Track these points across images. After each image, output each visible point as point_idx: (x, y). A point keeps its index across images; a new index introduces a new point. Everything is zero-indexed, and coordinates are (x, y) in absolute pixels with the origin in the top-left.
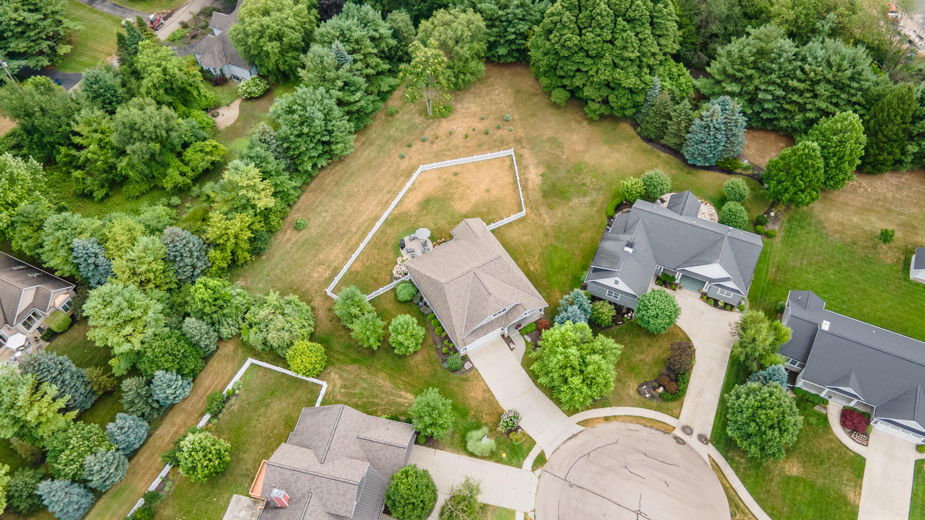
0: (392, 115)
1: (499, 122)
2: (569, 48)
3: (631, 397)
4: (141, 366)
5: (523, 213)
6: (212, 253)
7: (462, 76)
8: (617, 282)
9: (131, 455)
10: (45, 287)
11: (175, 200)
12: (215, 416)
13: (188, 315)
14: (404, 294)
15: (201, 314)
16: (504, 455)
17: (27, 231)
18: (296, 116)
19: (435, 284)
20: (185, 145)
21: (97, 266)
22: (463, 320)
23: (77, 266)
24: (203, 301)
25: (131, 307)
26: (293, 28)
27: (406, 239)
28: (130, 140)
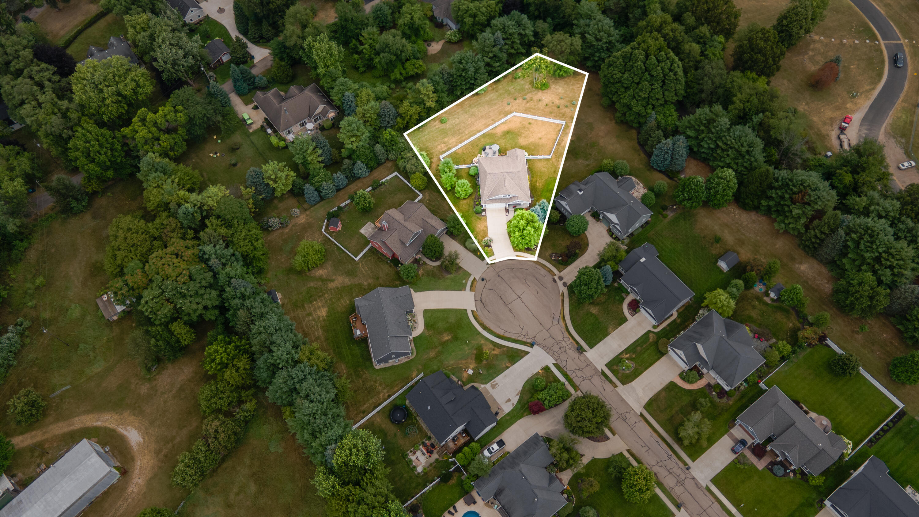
0: (515, 78)
1: (568, 104)
2: (614, 79)
4: (353, 157)
5: (549, 157)
6: (398, 119)
7: (558, 71)
8: (566, 205)
9: (338, 190)
10: (328, 107)
11: (393, 86)
12: (374, 189)
13: (378, 143)
14: (472, 172)
15: (383, 145)
17: (329, 80)
18: (461, 66)
19: (485, 172)
20: (407, 60)
21: (350, 106)
22: (489, 193)
23: (343, 103)
24: (386, 139)
25: (358, 130)
26: (483, 14)
27: (487, 147)
28: (383, 51)
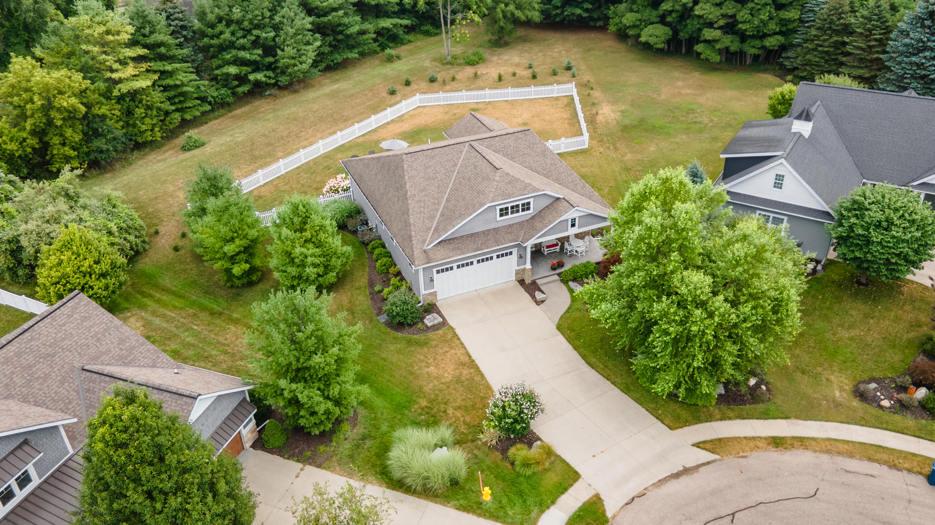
3: (838, 405)
8: (779, 182)
16: (487, 493)
22: (432, 218)
